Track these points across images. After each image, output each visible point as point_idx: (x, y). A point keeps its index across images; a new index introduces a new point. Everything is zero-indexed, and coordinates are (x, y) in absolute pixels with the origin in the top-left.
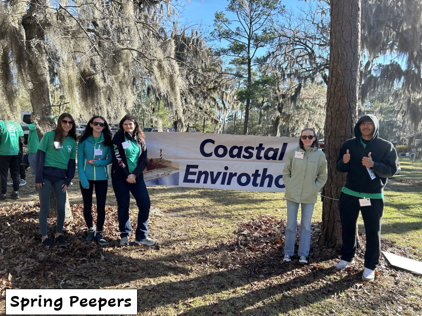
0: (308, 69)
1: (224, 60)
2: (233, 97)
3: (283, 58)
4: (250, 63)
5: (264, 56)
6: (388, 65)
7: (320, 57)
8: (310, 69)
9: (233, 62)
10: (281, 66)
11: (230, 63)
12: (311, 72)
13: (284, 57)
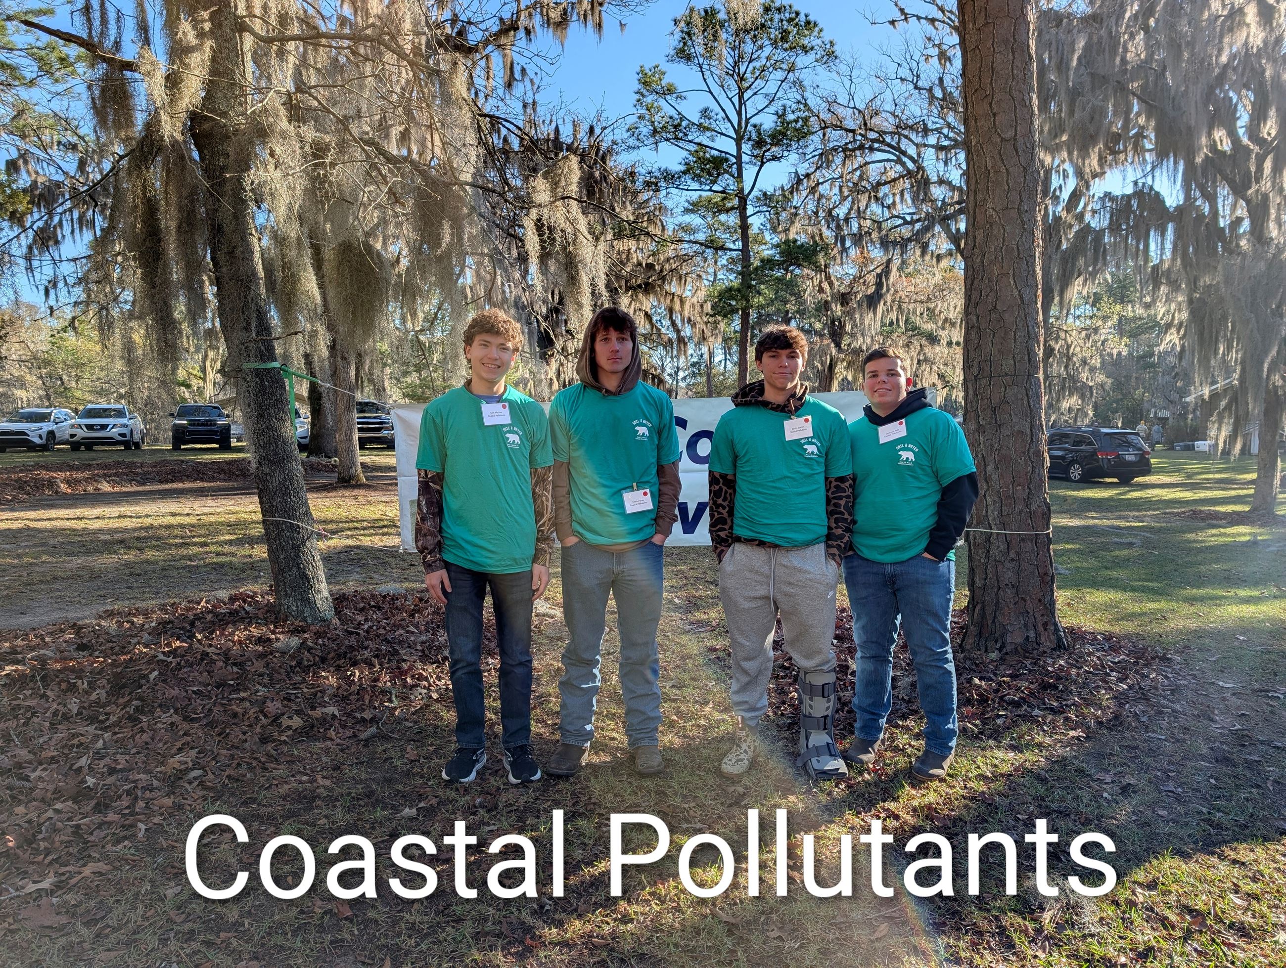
0: (908, 218)
1: (669, 204)
2: (702, 306)
3: (836, 190)
4: (745, 209)
5: (782, 188)
6: (1129, 197)
7: (941, 182)
8: (915, 217)
9: (694, 208)
10: (834, 213)
11: (687, 211)
12: (918, 226)
13: (841, 187)
